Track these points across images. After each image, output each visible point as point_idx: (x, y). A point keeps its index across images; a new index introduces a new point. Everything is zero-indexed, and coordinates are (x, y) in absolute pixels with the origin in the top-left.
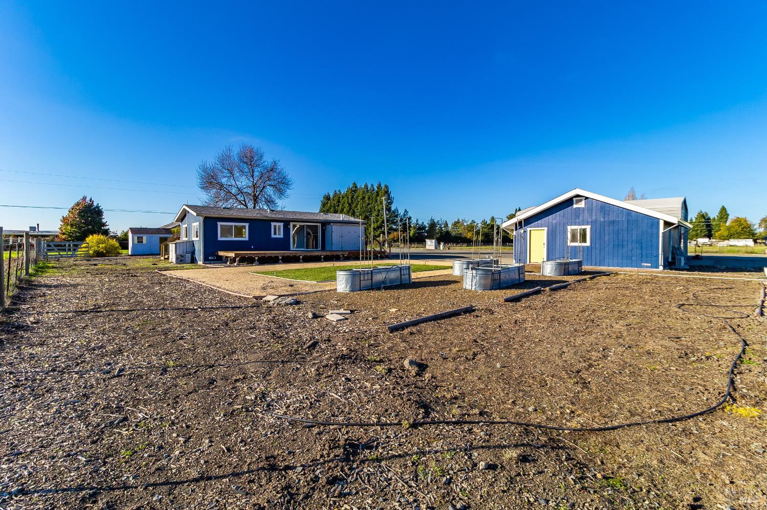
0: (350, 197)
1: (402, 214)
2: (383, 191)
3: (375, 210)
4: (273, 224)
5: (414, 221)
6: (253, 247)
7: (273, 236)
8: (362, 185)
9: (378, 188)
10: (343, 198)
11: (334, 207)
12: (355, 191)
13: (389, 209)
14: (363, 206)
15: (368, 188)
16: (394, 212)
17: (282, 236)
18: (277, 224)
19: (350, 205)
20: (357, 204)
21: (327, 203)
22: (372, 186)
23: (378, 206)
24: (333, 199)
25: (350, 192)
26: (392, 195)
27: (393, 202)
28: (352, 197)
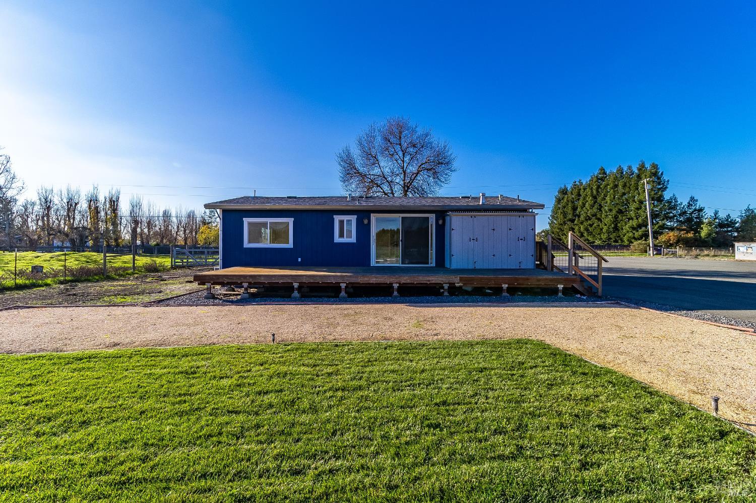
0: (595, 187)
1: (685, 203)
2: (648, 173)
3: (634, 201)
4: (337, 218)
5: (708, 214)
6: (300, 260)
7: (337, 239)
8: (611, 169)
9: (639, 170)
10: (585, 189)
11: (573, 202)
12: (602, 179)
13: (657, 198)
14: (614, 198)
15: (622, 173)
16: (669, 202)
17: (353, 240)
18: (345, 218)
19: (595, 198)
20: (605, 196)
21: (563, 199)
22: (630, 168)
23: (639, 194)
24: (572, 193)
25: (595, 180)
26: (665, 177)
27: (666, 188)
28: (599, 187)
